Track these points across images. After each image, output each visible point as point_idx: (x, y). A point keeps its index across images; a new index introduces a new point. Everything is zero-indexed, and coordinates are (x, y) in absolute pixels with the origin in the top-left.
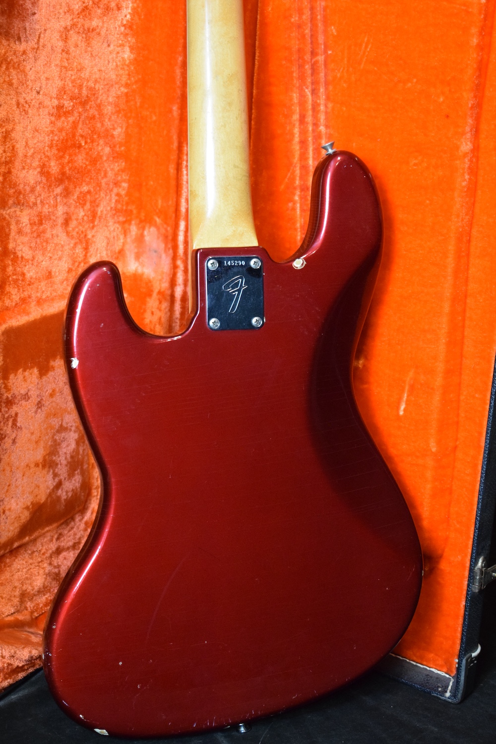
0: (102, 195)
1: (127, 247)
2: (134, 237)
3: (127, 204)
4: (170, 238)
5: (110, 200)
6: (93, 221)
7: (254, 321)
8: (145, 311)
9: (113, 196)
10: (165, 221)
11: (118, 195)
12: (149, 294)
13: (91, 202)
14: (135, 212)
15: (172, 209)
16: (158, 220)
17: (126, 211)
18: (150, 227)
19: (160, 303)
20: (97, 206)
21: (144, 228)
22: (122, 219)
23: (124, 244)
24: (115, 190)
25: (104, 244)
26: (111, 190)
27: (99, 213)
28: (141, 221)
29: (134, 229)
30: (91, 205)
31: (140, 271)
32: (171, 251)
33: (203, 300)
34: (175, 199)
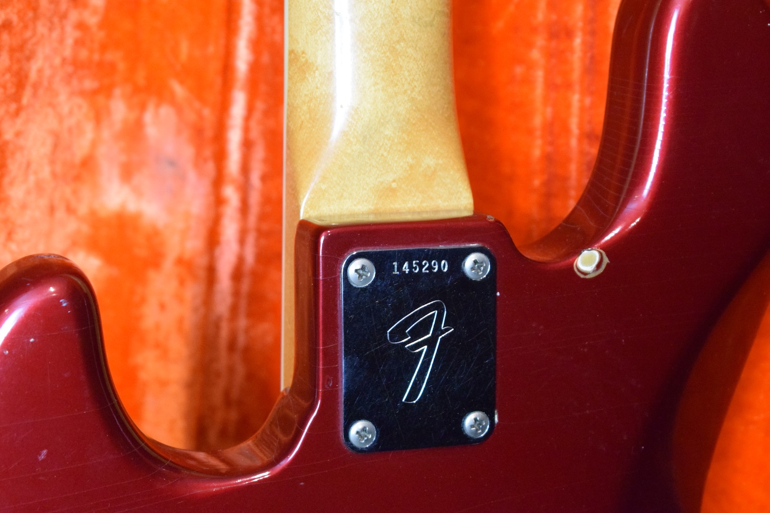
0: (41, 28)
1: (102, 150)
2: (118, 126)
3: (104, 48)
4: (209, 133)
5: (61, 41)
6: (16, 97)
7: (469, 420)
8: (143, 300)
9: (69, 29)
10: (199, 90)
11: (81, 26)
12: (155, 260)
13: (12, 51)
14: (121, 66)
15: (214, 67)
16: (179, 90)
17: (100, 65)
18: (158, 106)
19: (182, 282)
20: (29, 58)
21: (143, 107)
22: (89, 84)
23: (94, 144)
24: (74, 16)
25: (46, 149)
26: (64, 17)
27: (33, 75)
28: (137, 90)
29: (119, 110)
30: (11, 58)
31: (132, 206)
32: (210, 167)
33: (332, 372)
34: (222, 41)
